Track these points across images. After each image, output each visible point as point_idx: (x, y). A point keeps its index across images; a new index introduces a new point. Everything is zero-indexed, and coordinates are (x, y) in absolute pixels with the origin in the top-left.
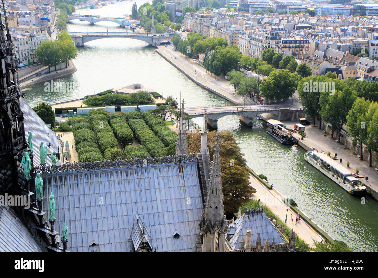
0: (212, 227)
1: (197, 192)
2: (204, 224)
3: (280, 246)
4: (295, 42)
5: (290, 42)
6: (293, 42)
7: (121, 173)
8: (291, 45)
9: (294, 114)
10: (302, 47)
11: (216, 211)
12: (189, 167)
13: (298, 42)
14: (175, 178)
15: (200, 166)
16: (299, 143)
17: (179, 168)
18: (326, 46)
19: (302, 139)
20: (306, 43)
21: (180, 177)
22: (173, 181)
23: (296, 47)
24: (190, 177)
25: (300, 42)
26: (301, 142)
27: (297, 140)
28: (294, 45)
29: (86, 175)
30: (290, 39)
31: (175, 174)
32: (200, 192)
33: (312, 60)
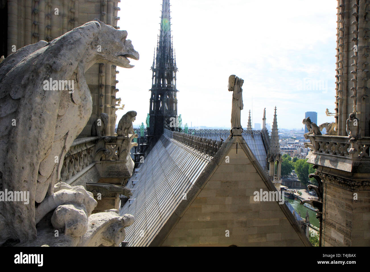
0: (274, 157)
1: (262, 147)
2: (270, 156)
3: (300, 222)
4: (288, 149)
5: (285, 149)
6: (287, 149)
7: (222, 136)
8: (286, 151)
9: (293, 183)
10: (293, 152)
11: (276, 149)
12: (257, 136)
13: (290, 149)
14: (250, 140)
15: (263, 136)
16: (298, 198)
17: (252, 136)
18: (307, 150)
19: (300, 195)
20: (295, 149)
21: (253, 140)
22: (249, 141)
23: (289, 152)
24: (258, 140)
25: (291, 149)
26: (300, 197)
27: (297, 196)
28: (288, 151)
29: (205, 135)
30: (285, 147)
31: (250, 138)
32: (264, 148)
33: (300, 156)
